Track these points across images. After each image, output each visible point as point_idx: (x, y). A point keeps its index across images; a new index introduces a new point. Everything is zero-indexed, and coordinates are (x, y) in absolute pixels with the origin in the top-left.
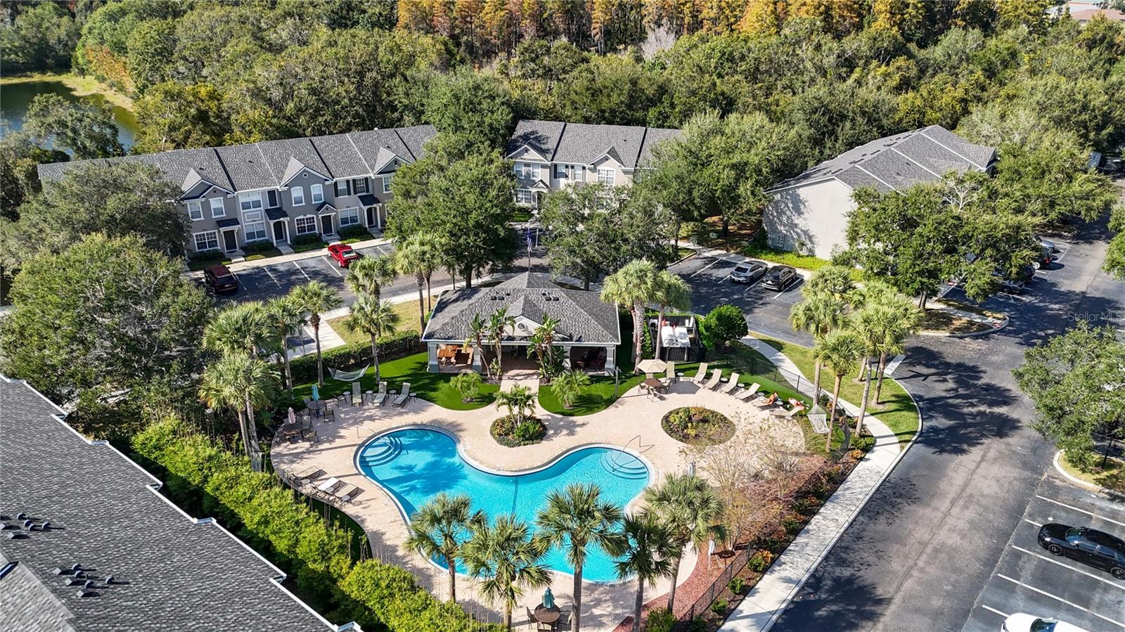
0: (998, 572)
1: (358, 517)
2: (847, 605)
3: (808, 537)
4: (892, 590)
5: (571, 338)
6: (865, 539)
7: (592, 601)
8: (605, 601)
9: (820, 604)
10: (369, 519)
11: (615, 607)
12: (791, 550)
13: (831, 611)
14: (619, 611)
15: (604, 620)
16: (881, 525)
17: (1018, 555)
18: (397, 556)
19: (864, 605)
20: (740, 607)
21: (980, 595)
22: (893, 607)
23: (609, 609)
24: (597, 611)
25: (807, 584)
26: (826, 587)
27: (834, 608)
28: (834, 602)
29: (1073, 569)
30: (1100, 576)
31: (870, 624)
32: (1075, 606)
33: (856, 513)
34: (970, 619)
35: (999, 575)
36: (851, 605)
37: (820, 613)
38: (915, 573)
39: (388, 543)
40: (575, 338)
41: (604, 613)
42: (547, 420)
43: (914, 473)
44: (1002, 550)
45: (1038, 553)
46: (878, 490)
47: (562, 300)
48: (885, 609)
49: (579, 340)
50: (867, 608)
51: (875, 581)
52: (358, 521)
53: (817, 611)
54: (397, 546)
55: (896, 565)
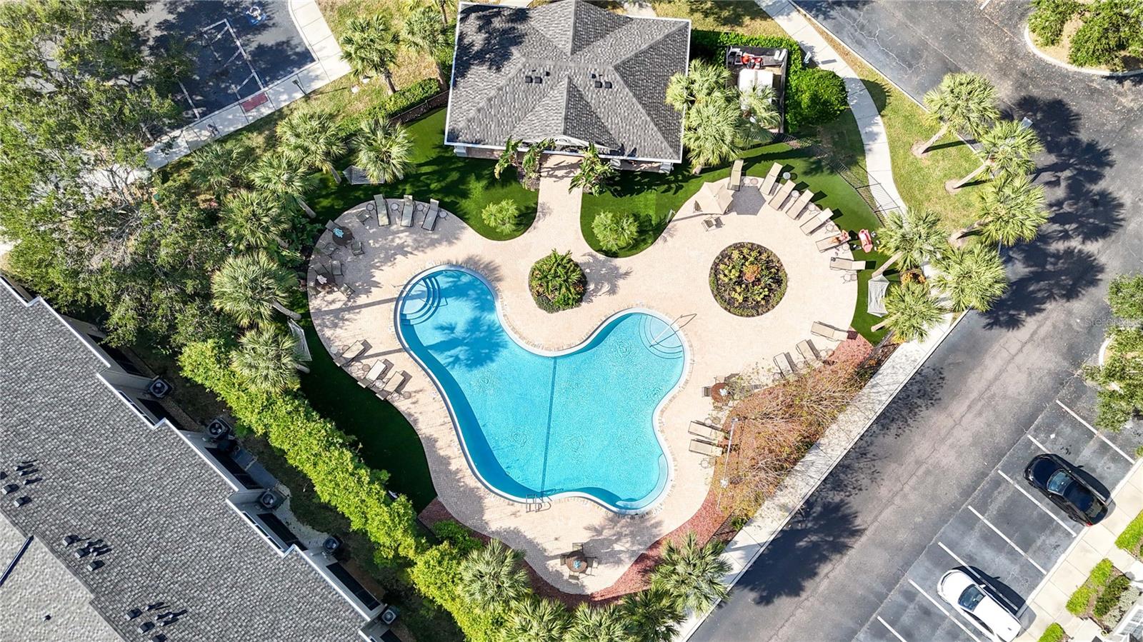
0: (969, 504)
1: (410, 415)
2: (825, 536)
3: (817, 455)
4: (869, 519)
5: (621, 151)
6: (868, 456)
7: (614, 535)
8: (626, 535)
9: (804, 533)
10: (421, 419)
11: (633, 544)
12: (797, 471)
13: (811, 541)
14: (635, 548)
15: (623, 556)
16: (889, 439)
17: (998, 482)
18: (450, 471)
19: (840, 536)
20: (736, 538)
21: (942, 530)
22: (864, 539)
23: (628, 545)
24: (617, 547)
25: (799, 512)
26: (814, 515)
27: (814, 538)
28: (815, 532)
29: (1039, 504)
30: (1057, 514)
31: (838, 556)
32: (1017, 549)
33: (872, 421)
34: (922, 557)
35: (970, 507)
36: (829, 536)
37: (801, 544)
38: (897, 500)
39: (442, 453)
40: (626, 153)
41: (623, 549)
42: (588, 265)
43: (951, 359)
44: (988, 475)
45: (1018, 483)
46: (905, 386)
47: (616, 87)
48: (855, 542)
49: (633, 153)
50: (842, 540)
51: (859, 509)
52: (410, 420)
53: (799, 542)
54: (449, 458)
55: (884, 492)
